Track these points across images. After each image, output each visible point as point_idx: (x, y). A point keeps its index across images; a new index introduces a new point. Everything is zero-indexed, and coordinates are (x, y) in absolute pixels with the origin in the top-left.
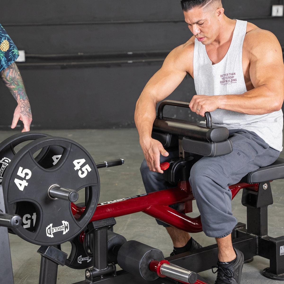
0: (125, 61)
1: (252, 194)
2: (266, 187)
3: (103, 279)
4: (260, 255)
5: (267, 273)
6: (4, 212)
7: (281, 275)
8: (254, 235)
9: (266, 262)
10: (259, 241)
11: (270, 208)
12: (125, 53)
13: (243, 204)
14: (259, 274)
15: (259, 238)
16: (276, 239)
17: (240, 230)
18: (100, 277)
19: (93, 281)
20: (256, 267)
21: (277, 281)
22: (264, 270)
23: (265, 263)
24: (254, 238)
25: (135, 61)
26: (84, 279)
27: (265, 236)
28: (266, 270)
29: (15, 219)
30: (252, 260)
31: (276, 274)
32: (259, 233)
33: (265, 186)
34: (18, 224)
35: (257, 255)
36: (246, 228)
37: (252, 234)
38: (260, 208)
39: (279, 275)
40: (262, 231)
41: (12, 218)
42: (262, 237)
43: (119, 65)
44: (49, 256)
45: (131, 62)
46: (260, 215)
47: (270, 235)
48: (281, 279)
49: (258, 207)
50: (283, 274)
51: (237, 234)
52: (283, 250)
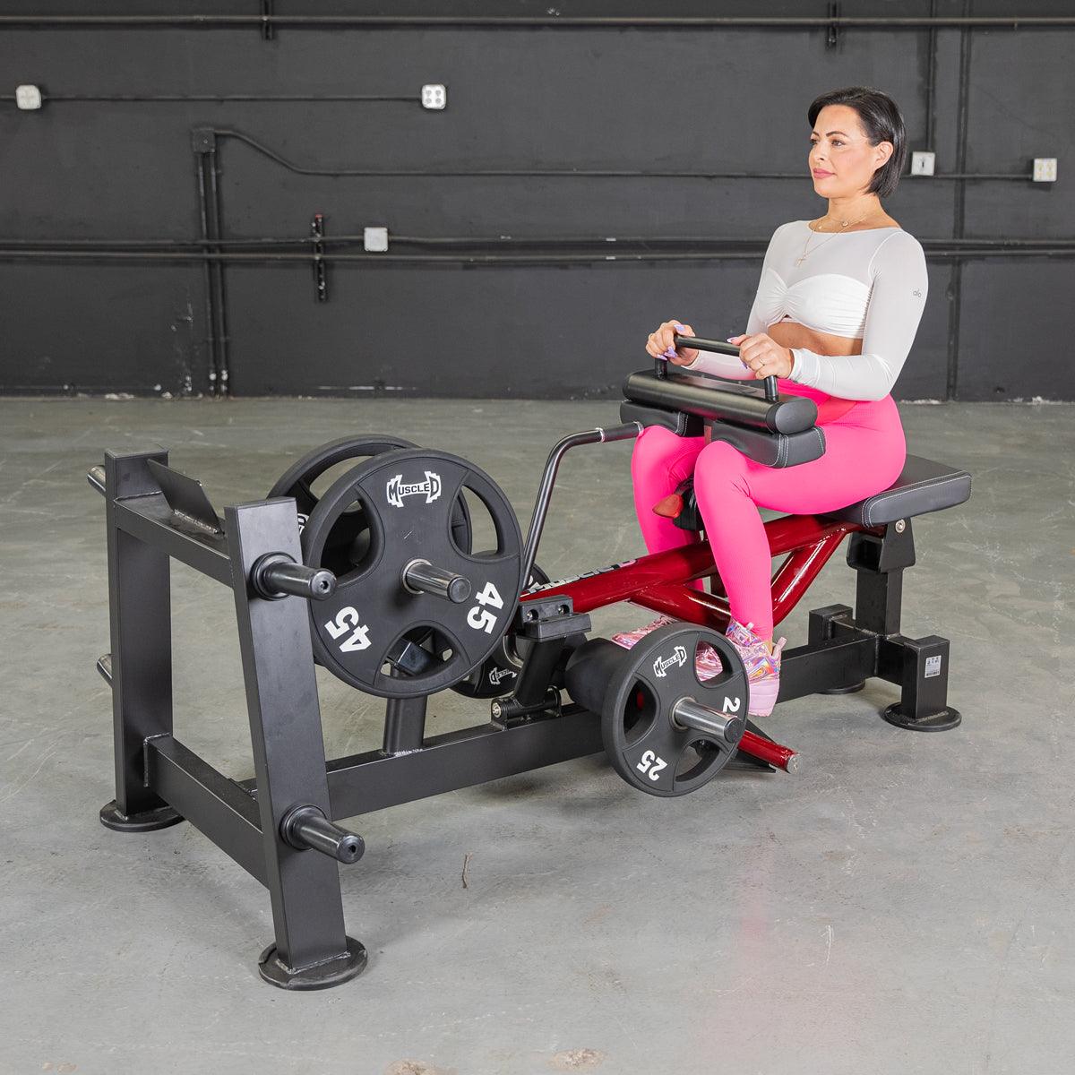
0: (601, 257)
1: (870, 543)
2: (902, 527)
3: (531, 721)
4: (880, 675)
5: (894, 715)
6: (300, 563)
7: (924, 719)
8: (871, 633)
9: (893, 691)
10: (880, 644)
11: (908, 574)
12: (600, 238)
13: (850, 565)
14: (878, 717)
15: (882, 640)
16: (917, 642)
17: (840, 620)
18: (525, 718)
19: (509, 726)
20: (870, 701)
21: (914, 732)
22: (889, 708)
23: (890, 695)
24: (871, 640)
25: (620, 256)
26: (487, 720)
27: (895, 635)
28: (894, 708)
29: (322, 579)
30: (862, 687)
31: (914, 718)
32: (882, 628)
33: (900, 526)
34: (326, 591)
35: (874, 676)
36: (854, 618)
37: (865, 631)
38: (886, 573)
39: (920, 720)
40: (888, 625)
41: (314, 575)
42: (888, 637)
43: (587, 264)
44: (409, 667)
45: (613, 258)
46: (885, 589)
47: (904, 632)
48: (924, 728)
49: (882, 571)
50: (931, 718)
51: (833, 630)
52: (932, 666)
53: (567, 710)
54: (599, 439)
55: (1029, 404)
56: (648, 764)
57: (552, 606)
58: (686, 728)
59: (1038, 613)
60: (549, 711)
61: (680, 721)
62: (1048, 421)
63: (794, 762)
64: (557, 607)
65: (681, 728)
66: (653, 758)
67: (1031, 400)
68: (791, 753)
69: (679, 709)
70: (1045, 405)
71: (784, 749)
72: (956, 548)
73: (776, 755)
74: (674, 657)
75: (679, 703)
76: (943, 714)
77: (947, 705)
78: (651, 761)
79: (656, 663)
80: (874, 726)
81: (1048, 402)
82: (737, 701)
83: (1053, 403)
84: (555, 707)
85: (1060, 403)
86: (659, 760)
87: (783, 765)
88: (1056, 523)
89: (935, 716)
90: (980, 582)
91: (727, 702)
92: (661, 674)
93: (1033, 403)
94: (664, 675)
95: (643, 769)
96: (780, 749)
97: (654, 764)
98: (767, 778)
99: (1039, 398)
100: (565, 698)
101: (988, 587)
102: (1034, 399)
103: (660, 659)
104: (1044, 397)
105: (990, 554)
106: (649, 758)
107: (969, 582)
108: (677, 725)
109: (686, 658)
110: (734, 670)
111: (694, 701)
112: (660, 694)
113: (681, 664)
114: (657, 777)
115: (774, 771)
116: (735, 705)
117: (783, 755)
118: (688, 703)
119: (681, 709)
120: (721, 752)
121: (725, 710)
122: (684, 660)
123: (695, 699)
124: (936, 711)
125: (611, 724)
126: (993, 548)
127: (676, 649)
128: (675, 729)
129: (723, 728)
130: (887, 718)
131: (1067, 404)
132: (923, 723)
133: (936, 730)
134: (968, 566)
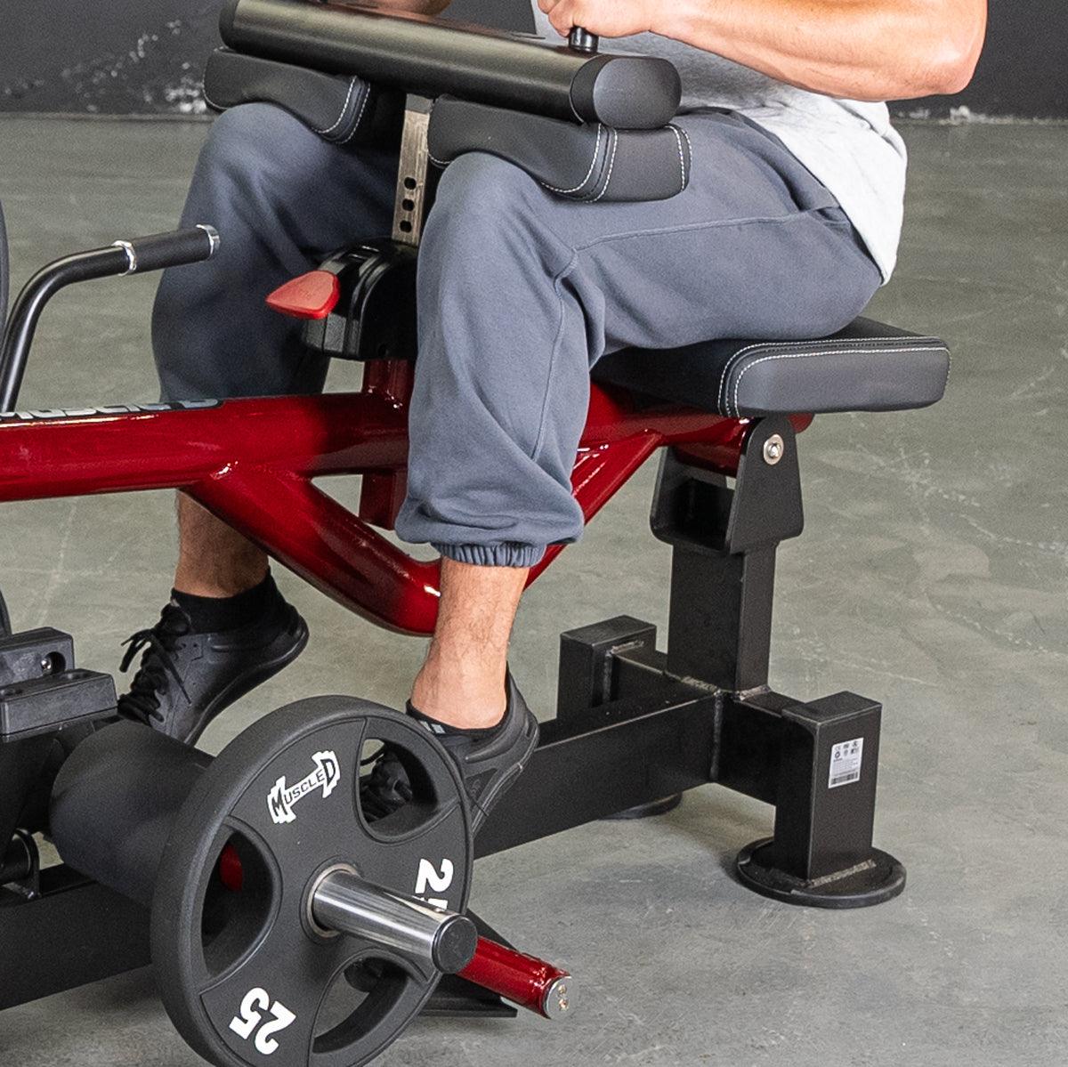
2: (777, 452)
4: (722, 779)
5: (758, 871)
7: (826, 880)
8: (703, 686)
9: (761, 816)
10: (725, 712)
13: (658, 533)
14: (719, 872)
15: (728, 700)
16: (814, 708)
17: (631, 654)
20: (699, 834)
21: (807, 911)
22: (746, 851)
24: (706, 700)
27: (756, 690)
28: (756, 852)
30: (675, 803)
31: (804, 876)
32: (729, 676)
33: (773, 449)
35: (711, 781)
36: (662, 645)
37: (690, 681)
38: (740, 555)
39: (816, 883)
40: (744, 668)
42: (743, 696)
46: (738, 589)
47: (777, 683)
48: (826, 900)
49: (732, 551)
50: (838, 876)
51: (615, 677)
52: (845, 760)
53: (52, 880)
54: (123, 267)
55: (942, 122)
56: (255, 1018)
57: (28, 655)
58: (335, 933)
59: (1035, 619)
60: (11, 886)
61: (324, 919)
62: (990, 161)
63: (559, 996)
64: (38, 659)
65: (326, 934)
66: (264, 1005)
67: (947, 115)
68: (552, 973)
69: (322, 892)
70: (977, 125)
71: (538, 964)
72: (837, 463)
73: (520, 976)
74: (312, 777)
75: (322, 879)
76: (864, 866)
77: (875, 845)
78: (261, 1011)
79: (274, 794)
80: (714, 896)
81: (982, 118)
82: (447, 867)
83: (992, 121)
84: (23, 878)
85: (1008, 120)
86: (278, 1009)
87: (536, 1002)
88: (1043, 403)
89: (848, 873)
90: (902, 544)
91: (426, 869)
92: (284, 817)
93: (954, 122)
94: (291, 817)
95: (241, 1028)
96: (529, 965)
97: (267, 1017)
98: (496, 1030)
99: (964, 111)
100: (49, 857)
101: (919, 557)
102: (953, 112)
103: (281, 782)
104: (973, 109)
105: (912, 477)
106: (255, 1006)
107: (878, 545)
108: (317, 929)
109: (337, 776)
110: (440, 799)
111: (354, 872)
112: (282, 862)
113: (327, 792)
114: (273, 1046)
115: (513, 1012)
116: (441, 875)
117: (536, 978)
118: (340, 878)
119: (328, 891)
120: (410, 983)
121: (420, 888)
122: (334, 783)
123: (358, 870)
124: (852, 859)
125: (175, 932)
126: (917, 463)
127: (318, 757)
128: (312, 939)
129: (429, 939)
130: (742, 876)
131: (1025, 122)
132: (825, 889)
133: (854, 905)
134: (870, 507)
